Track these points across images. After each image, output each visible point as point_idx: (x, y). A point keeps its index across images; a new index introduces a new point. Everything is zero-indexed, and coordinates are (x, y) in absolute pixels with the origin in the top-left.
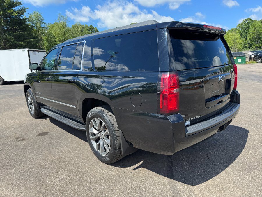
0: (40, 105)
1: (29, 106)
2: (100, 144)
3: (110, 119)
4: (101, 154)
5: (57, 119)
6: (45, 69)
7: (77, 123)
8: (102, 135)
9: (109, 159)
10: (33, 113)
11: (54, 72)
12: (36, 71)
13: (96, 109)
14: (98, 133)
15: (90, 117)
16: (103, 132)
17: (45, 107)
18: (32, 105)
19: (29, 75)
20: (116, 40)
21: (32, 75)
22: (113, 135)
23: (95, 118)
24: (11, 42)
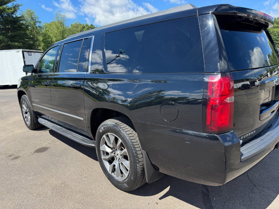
0: (37, 115)
1: (25, 115)
2: (114, 166)
3: (130, 135)
4: (116, 178)
5: (59, 132)
6: (43, 72)
7: (83, 137)
8: (117, 155)
9: (128, 187)
10: (28, 123)
11: (54, 75)
12: (32, 74)
13: (110, 122)
14: (112, 152)
15: (101, 131)
16: (119, 151)
17: (43, 116)
18: (27, 114)
19: (23, 79)
20: (136, 33)
21: (27, 79)
22: (134, 157)
23: (109, 134)
24: (4, 42)
